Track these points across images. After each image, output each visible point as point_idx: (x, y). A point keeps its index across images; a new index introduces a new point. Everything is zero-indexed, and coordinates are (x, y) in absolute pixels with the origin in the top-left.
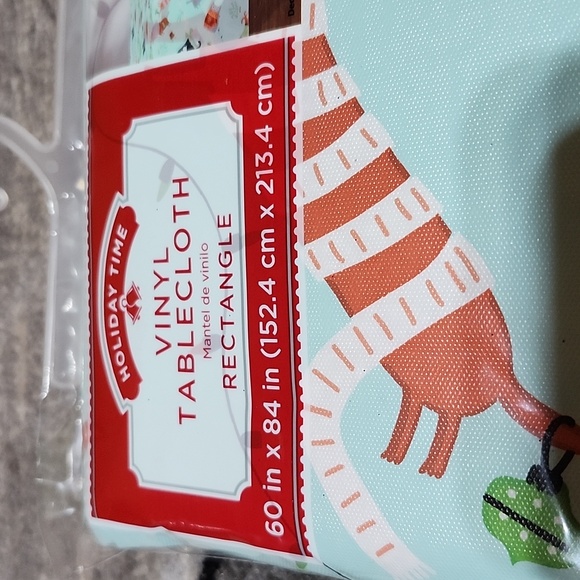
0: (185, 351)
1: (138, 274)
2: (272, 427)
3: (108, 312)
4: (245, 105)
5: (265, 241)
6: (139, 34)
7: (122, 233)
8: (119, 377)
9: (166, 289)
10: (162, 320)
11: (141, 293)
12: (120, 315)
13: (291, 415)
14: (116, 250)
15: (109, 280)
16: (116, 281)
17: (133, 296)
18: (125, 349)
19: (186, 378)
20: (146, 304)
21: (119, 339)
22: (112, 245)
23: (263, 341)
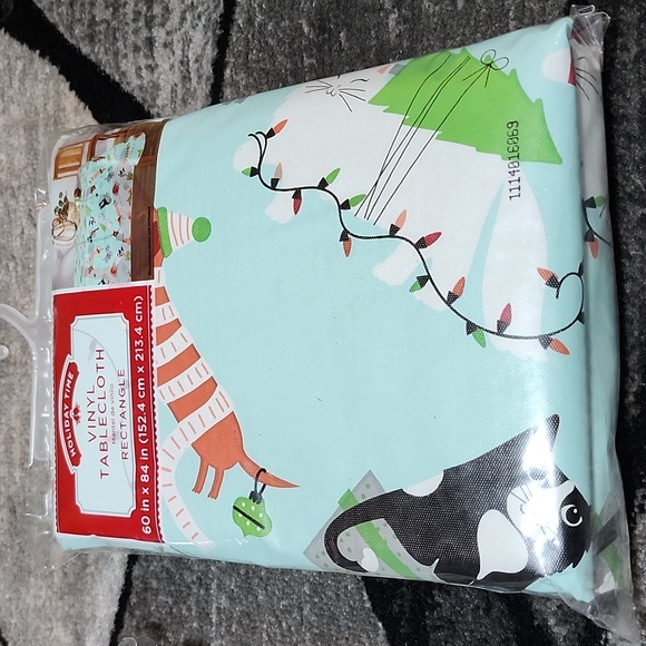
0: (103, 440)
1: (79, 398)
2: (145, 478)
3: (64, 419)
4: (130, 316)
5: (140, 384)
6: (79, 271)
7: (71, 376)
8: (70, 454)
9: (93, 407)
10: (92, 423)
11: (80, 409)
12: (70, 420)
13: (153, 473)
14: (68, 385)
15: (64, 401)
16: (68, 402)
17: (76, 411)
18: (73, 439)
19: (104, 454)
20: (83, 415)
21: (69, 433)
22: (66, 382)
23: (140, 435)
